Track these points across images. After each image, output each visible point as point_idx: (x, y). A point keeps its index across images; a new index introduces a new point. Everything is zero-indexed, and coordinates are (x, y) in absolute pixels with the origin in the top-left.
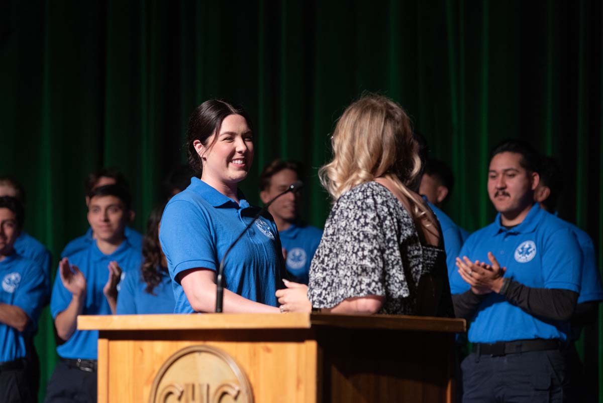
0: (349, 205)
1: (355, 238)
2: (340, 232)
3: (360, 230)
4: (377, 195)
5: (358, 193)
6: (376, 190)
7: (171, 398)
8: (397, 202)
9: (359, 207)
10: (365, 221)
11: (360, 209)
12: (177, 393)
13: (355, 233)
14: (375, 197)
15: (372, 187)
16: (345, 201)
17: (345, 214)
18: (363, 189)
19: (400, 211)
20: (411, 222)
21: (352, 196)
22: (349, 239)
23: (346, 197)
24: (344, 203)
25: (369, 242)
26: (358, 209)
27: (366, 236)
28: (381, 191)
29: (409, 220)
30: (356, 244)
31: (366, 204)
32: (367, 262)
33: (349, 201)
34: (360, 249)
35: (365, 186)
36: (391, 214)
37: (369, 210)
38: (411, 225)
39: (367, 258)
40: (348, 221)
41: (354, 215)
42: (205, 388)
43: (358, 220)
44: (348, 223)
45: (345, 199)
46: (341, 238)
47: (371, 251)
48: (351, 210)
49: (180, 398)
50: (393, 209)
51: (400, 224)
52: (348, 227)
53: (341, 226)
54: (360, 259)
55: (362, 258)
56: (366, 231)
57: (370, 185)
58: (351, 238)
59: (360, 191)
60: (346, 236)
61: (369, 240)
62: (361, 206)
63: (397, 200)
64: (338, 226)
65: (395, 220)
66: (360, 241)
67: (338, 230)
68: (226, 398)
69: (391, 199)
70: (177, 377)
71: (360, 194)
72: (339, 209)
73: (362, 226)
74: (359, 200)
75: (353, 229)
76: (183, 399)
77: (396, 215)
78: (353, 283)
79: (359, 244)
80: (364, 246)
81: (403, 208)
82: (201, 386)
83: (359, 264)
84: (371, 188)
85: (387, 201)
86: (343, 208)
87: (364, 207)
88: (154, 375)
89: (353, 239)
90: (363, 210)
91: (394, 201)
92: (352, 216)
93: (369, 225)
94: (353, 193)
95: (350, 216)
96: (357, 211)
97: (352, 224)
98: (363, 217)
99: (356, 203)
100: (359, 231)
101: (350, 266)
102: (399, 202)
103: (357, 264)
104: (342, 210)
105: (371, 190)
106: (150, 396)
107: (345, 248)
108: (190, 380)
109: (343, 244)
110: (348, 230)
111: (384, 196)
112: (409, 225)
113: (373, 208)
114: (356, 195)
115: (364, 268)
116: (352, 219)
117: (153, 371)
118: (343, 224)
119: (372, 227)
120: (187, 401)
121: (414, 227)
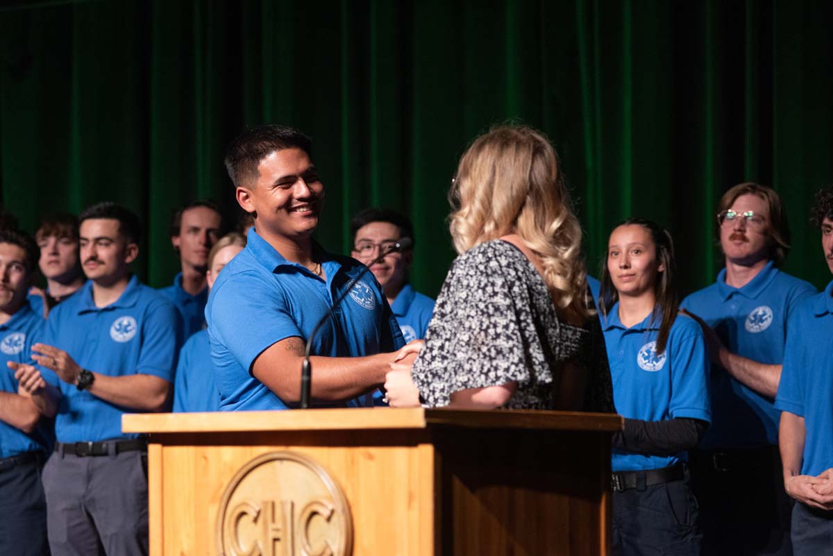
0: (469, 270)
1: (482, 311)
2: (458, 306)
3: (488, 301)
4: (500, 256)
5: (477, 256)
6: (499, 250)
7: (244, 520)
8: (527, 265)
9: (482, 272)
10: (493, 290)
11: (484, 275)
12: (253, 514)
13: (482, 306)
14: (499, 258)
15: (494, 246)
16: (462, 267)
17: (465, 283)
18: (482, 250)
19: (532, 276)
20: (545, 290)
21: (471, 260)
22: (473, 313)
23: (463, 262)
24: (461, 269)
25: (501, 316)
26: (482, 275)
27: (497, 309)
28: (506, 251)
29: (544, 287)
30: (484, 320)
31: (491, 268)
32: (502, 343)
33: (467, 265)
34: (491, 326)
35: (485, 245)
36: (519, 279)
37: (496, 275)
38: (547, 294)
39: (502, 337)
40: (470, 290)
41: (477, 282)
42: (288, 507)
43: (484, 289)
44: (470, 294)
45: (462, 264)
46: (461, 312)
47: (506, 327)
48: (472, 276)
49: (256, 520)
50: (522, 273)
51: (532, 292)
52: (470, 298)
53: (461, 298)
54: (493, 339)
55: (494, 337)
56: (496, 303)
57: (492, 245)
58: (477, 312)
59: (479, 253)
60: (468, 310)
61: (502, 313)
62: (484, 271)
63: (527, 262)
64: (455, 298)
65: (525, 286)
66: (489, 316)
67: (456, 303)
68: (316, 518)
69: (520, 260)
70: (252, 493)
71: (480, 256)
72: (455, 278)
73: (490, 296)
74: (481, 263)
75: (478, 300)
76: (260, 520)
77: (526, 280)
78: (482, 368)
79: (490, 320)
80: (495, 321)
81: (536, 273)
82: (282, 503)
83: (491, 344)
84: (492, 247)
85: (514, 263)
86: (460, 276)
87: (489, 272)
88: (222, 491)
89: (480, 313)
90: (488, 275)
91: (524, 264)
92: (474, 284)
93: (499, 295)
94: (471, 256)
95: (472, 285)
96: (480, 277)
97: (475, 293)
98: (489, 284)
99: (477, 267)
100: (487, 304)
101: (476, 347)
102: (530, 265)
103: (487, 345)
104: (459, 278)
105: (493, 250)
106: (218, 517)
107: (467, 325)
108: (269, 497)
109: (463, 320)
110: (471, 302)
111: (510, 257)
112: (544, 294)
113: (500, 272)
114: (476, 258)
115: (499, 350)
116: (476, 287)
117: (221, 486)
118: (463, 295)
119: (503, 297)
120: (265, 524)
121: (551, 297)
